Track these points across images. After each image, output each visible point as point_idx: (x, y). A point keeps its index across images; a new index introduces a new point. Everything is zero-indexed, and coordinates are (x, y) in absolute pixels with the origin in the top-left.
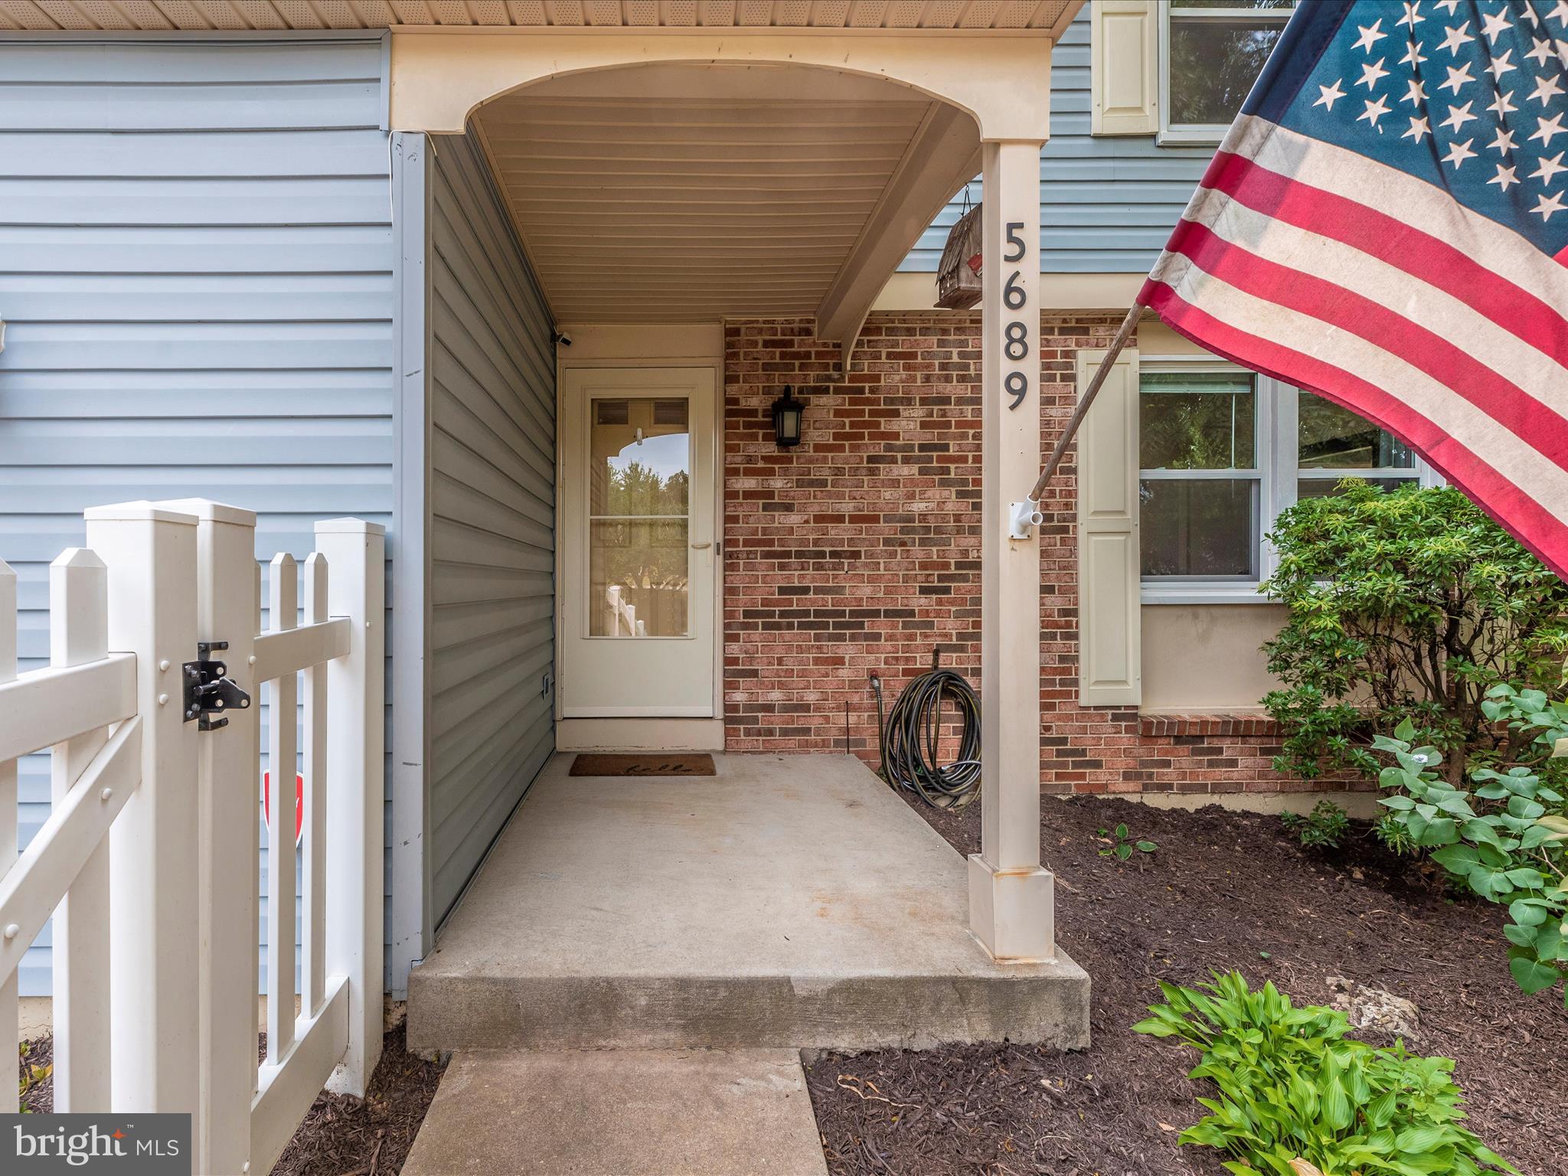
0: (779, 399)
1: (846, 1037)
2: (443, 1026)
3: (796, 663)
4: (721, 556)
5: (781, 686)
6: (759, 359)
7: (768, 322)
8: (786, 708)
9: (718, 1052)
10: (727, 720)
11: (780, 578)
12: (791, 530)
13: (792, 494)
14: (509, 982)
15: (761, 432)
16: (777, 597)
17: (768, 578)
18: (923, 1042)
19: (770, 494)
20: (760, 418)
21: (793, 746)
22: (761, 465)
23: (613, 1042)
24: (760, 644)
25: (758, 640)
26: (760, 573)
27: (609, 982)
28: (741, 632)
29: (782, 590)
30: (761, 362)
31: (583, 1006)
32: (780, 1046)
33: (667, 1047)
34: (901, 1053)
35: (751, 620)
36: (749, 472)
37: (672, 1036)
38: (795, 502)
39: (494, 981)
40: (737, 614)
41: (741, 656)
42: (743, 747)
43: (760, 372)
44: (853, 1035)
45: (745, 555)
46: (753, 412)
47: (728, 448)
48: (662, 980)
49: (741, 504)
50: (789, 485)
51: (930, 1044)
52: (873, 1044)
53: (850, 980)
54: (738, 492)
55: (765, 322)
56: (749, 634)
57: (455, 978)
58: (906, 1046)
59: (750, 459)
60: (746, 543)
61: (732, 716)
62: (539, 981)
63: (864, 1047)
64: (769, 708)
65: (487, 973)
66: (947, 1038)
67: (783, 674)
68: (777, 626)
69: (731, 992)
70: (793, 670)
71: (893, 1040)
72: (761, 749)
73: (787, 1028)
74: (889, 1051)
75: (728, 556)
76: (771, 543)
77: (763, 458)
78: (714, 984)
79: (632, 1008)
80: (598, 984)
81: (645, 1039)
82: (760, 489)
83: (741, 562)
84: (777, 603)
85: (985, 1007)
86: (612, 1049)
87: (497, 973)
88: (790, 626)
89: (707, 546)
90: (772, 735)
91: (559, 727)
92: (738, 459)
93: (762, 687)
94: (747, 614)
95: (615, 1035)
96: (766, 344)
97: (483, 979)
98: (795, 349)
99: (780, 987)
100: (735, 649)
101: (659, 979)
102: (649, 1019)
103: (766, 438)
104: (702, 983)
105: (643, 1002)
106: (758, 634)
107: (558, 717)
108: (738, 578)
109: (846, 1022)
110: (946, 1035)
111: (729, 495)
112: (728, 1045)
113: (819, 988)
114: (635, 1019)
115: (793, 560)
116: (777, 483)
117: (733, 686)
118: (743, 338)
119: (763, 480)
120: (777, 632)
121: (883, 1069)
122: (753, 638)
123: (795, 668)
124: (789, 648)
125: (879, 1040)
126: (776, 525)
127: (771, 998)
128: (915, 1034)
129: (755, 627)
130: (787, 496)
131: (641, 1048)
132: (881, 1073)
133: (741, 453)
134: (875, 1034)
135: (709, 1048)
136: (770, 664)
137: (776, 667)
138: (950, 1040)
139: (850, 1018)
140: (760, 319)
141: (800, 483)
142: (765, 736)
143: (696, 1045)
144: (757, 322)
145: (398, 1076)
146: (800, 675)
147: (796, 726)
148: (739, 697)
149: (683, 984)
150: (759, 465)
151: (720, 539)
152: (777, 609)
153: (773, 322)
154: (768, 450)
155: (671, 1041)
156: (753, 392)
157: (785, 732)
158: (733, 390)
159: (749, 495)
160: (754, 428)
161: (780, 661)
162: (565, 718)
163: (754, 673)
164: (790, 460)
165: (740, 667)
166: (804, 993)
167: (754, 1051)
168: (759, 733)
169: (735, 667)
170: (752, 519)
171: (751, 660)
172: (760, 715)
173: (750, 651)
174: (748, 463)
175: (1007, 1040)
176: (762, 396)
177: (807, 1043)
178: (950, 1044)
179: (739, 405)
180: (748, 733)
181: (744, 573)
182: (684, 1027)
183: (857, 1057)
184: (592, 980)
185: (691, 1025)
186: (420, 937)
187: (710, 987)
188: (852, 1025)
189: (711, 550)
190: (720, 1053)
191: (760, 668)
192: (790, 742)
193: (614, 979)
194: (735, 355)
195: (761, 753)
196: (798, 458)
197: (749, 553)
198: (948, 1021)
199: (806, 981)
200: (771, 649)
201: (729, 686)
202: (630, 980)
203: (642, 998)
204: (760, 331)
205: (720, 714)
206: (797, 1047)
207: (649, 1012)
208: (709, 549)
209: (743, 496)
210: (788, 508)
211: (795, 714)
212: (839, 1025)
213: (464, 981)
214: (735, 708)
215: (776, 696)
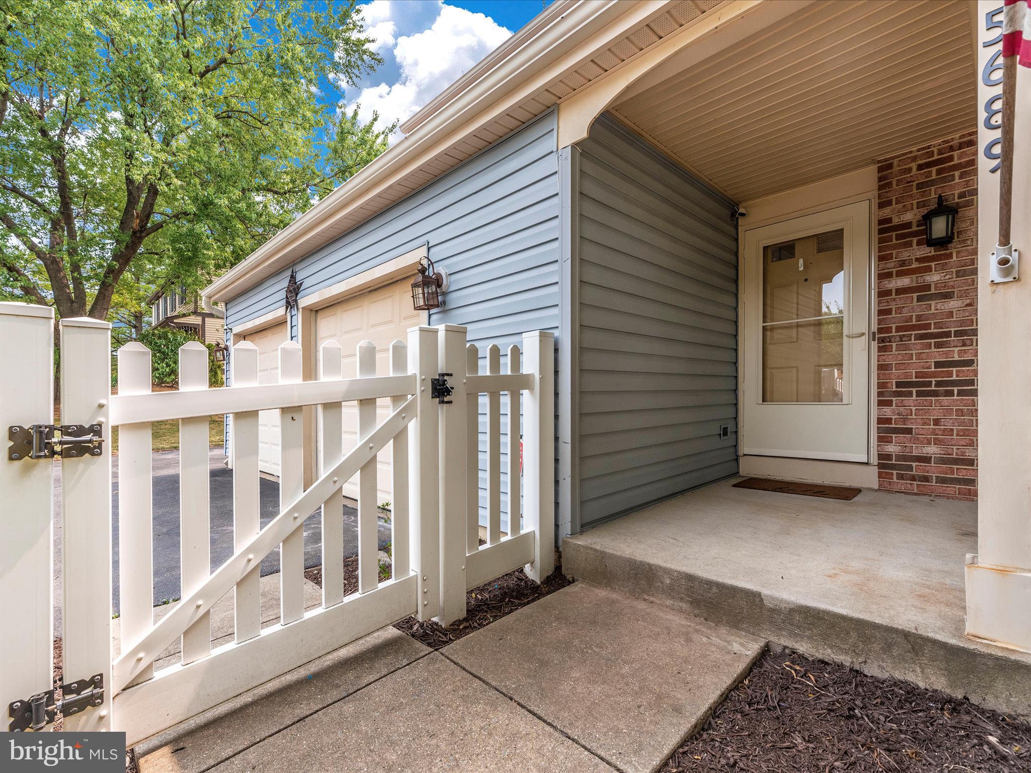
0: (935, 208)
1: (804, 644)
2: (576, 566)
3: (956, 424)
4: (876, 342)
5: (937, 442)
6: (913, 182)
7: (923, 149)
8: (942, 461)
9: (711, 623)
10: (880, 466)
11: (937, 355)
12: (951, 314)
13: (951, 284)
14: (602, 552)
15: (915, 240)
16: (933, 369)
17: (923, 356)
18: (872, 670)
19: (927, 287)
20: (915, 228)
21: (952, 492)
22: (915, 265)
23: (652, 599)
24: (914, 409)
25: (912, 404)
26: (914, 352)
27: (650, 565)
28: (894, 399)
29: (938, 364)
30: (915, 184)
31: (636, 574)
32: (753, 634)
33: (681, 611)
34: (848, 670)
35: (904, 390)
36: (900, 274)
37: (684, 605)
38: (955, 290)
39: (596, 551)
40: (889, 385)
41: (894, 417)
42: (896, 488)
43: (915, 191)
44: (809, 645)
45: (898, 339)
46: (908, 225)
47: (881, 259)
48: (679, 572)
49: (894, 299)
50: (947, 277)
51: (882, 675)
52: (827, 657)
53: (808, 607)
54: (891, 290)
55: (918, 150)
56: (903, 400)
57: (580, 545)
58: (857, 667)
59: (903, 263)
60: (898, 329)
61: (885, 463)
62: (616, 556)
63: (820, 657)
64: (926, 459)
65: (594, 546)
66: (898, 675)
67: (940, 433)
68: (935, 394)
69: (720, 591)
70: (952, 430)
71: (845, 659)
72: (915, 491)
73: (758, 624)
74: (840, 666)
75: (882, 340)
76: (928, 326)
77: (917, 260)
78: (710, 583)
79: (662, 583)
80: (644, 565)
81: (669, 602)
82: (915, 285)
83: (894, 345)
84: (934, 375)
85: (943, 665)
86: (651, 602)
87: (598, 547)
88: (950, 393)
89: (863, 334)
90: (928, 481)
91: (741, 460)
92: (891, 265)
93: (917, 442)
94: (899, 385)
95: (653, 595)
96: (920, 167)
97: (591, 548)
98: (956, 161)
99: (754, 598)
100: (888, 412)
101: (677, 571)
102: (671, 591)
103: (919, 244)
104: (702, 580)
105: (668, 581)
106: (912, 401)
107: (740, 453)
108: (890, 357)
109: (804, 634)
110: (897, 672)
111: (883, 294)
112: (718, 622)
113: (783, 606)
114: (663, 589)
115: (953, 338)
116: (934, 278)
117: (886, 440)
118: (896, 168)
119: (917, 277)
120: (933, 399)
121: (829, 673)
122: (906, 403)
123: (954, 428)
124: (949, 412)
125: (832, 656)
126: (933, 311)
127: (747, 602)
128: (865, 662)
129: (910, 394)
130: (944, 287)
131: (667, 607)
132: (827, 675)
133: (894, 260)
134: (829, 650)
135: (706, 619)
136: (925, 424)
137: (932, 426)
138: (901, 678)
139: (808, 633)
140: (914, 149)
141: (961, 274)
142: (919, 481)
143: (698, 616)
144: (911, 152)
145: (556, 582)
146: (961, 434)
147: (955, 476)
148: (892, 448)
149: (690, 578)
150: (913, 266)
151: (874, 328)
152: (933, 380)
153: (929, 147)
154: (923, 252)
155: (683, 608)
156: (906, 210)
157: (941, 480)
158: (887, 212)
159: (900, 291)
160: (909, 237)
161: (937, 422)
162: (745, 455)
163: (909, 431)
164: (950, 256)
165: (893, 426)
166: (771, 606)
167: (734, 631)
168: (913, 478)
169: (887, 426)
170: (905, 310)
171: (905, 421)
172: (914, 464)
173: (903, 414)
174: (901, 266)
175: (966, 698)
176: (916, 210)
177: (773, 639)
178: (900, 681)
179: (892, 223)
180: (900, 477)
181: (897, 353)
182: (691, 603)
183: (813, 661)
184: (641, 562)
185: (696, 603)
186: (570, 524)
187: (707, 584)
188: (809, 638)
189: (865, 339)
190: (713, 625)
191: (914, 427)
192: (949, 489)
193: (652, 565)
194: (889, 185)
195: (916, 494)
196: (958, 253)
197: (901, 337)
198: (899, 662)
199: (773, 598)
200: (927, 412)
201: (883, 440)
202: (661, 567)
203: (667, 579)
204: (914, 159)
205: (874, 460)
206: (765, 638)
207: (671, 588)
208: (863, 337)
209: (896, 293)
210: (948, 296)
211: (955, 467)
212: (799, 635)
213: (584, 547)
214: (888, 457)
215: (932, 450)
